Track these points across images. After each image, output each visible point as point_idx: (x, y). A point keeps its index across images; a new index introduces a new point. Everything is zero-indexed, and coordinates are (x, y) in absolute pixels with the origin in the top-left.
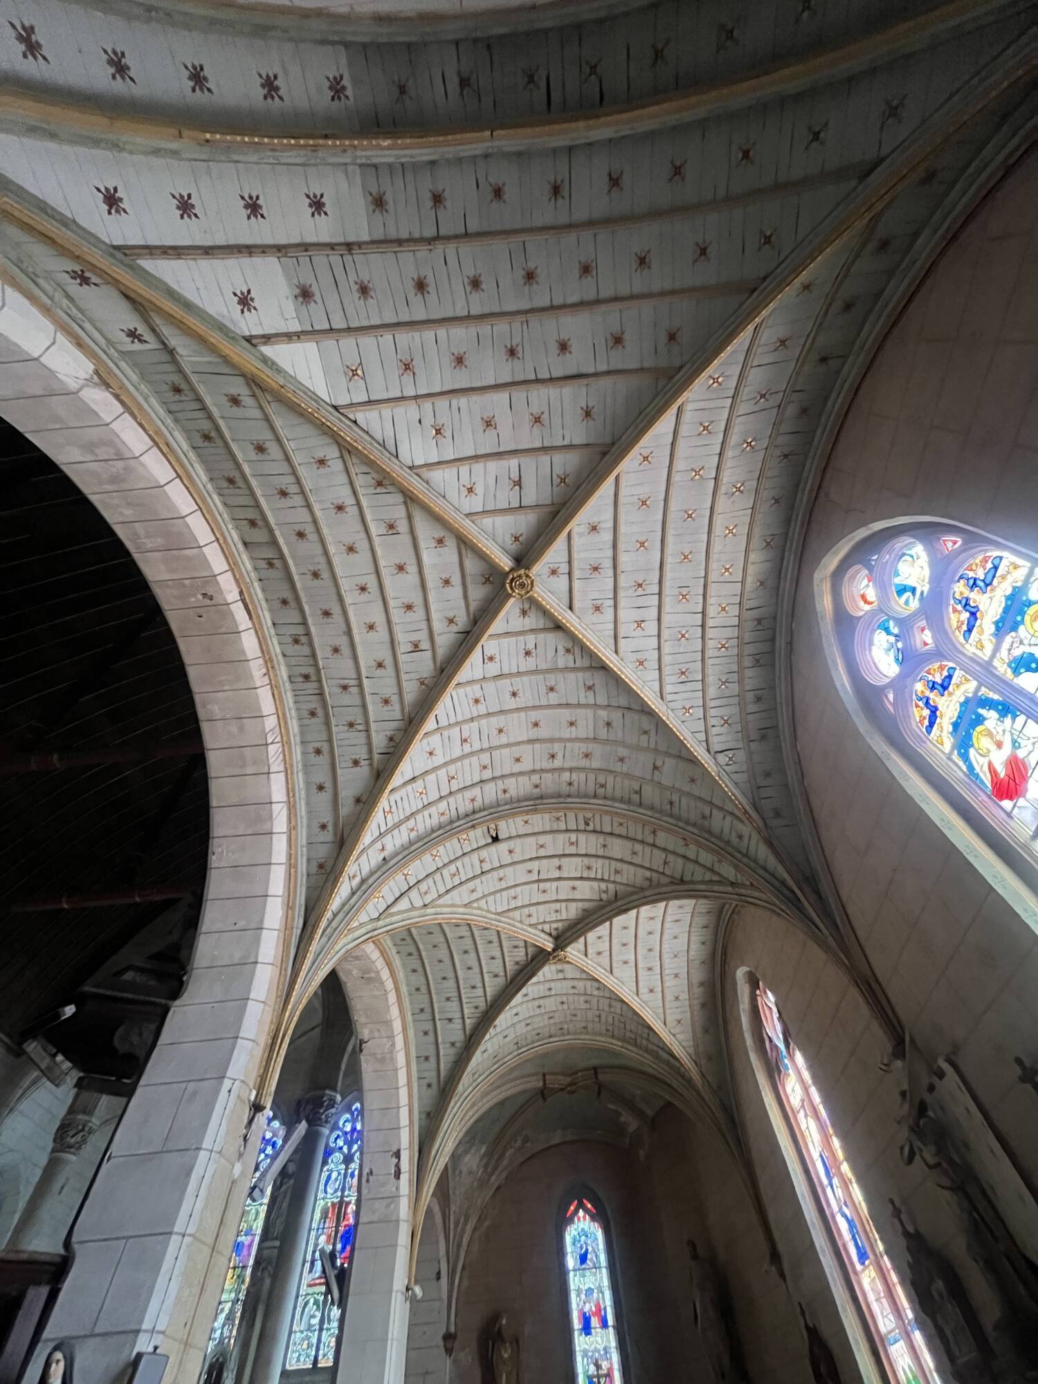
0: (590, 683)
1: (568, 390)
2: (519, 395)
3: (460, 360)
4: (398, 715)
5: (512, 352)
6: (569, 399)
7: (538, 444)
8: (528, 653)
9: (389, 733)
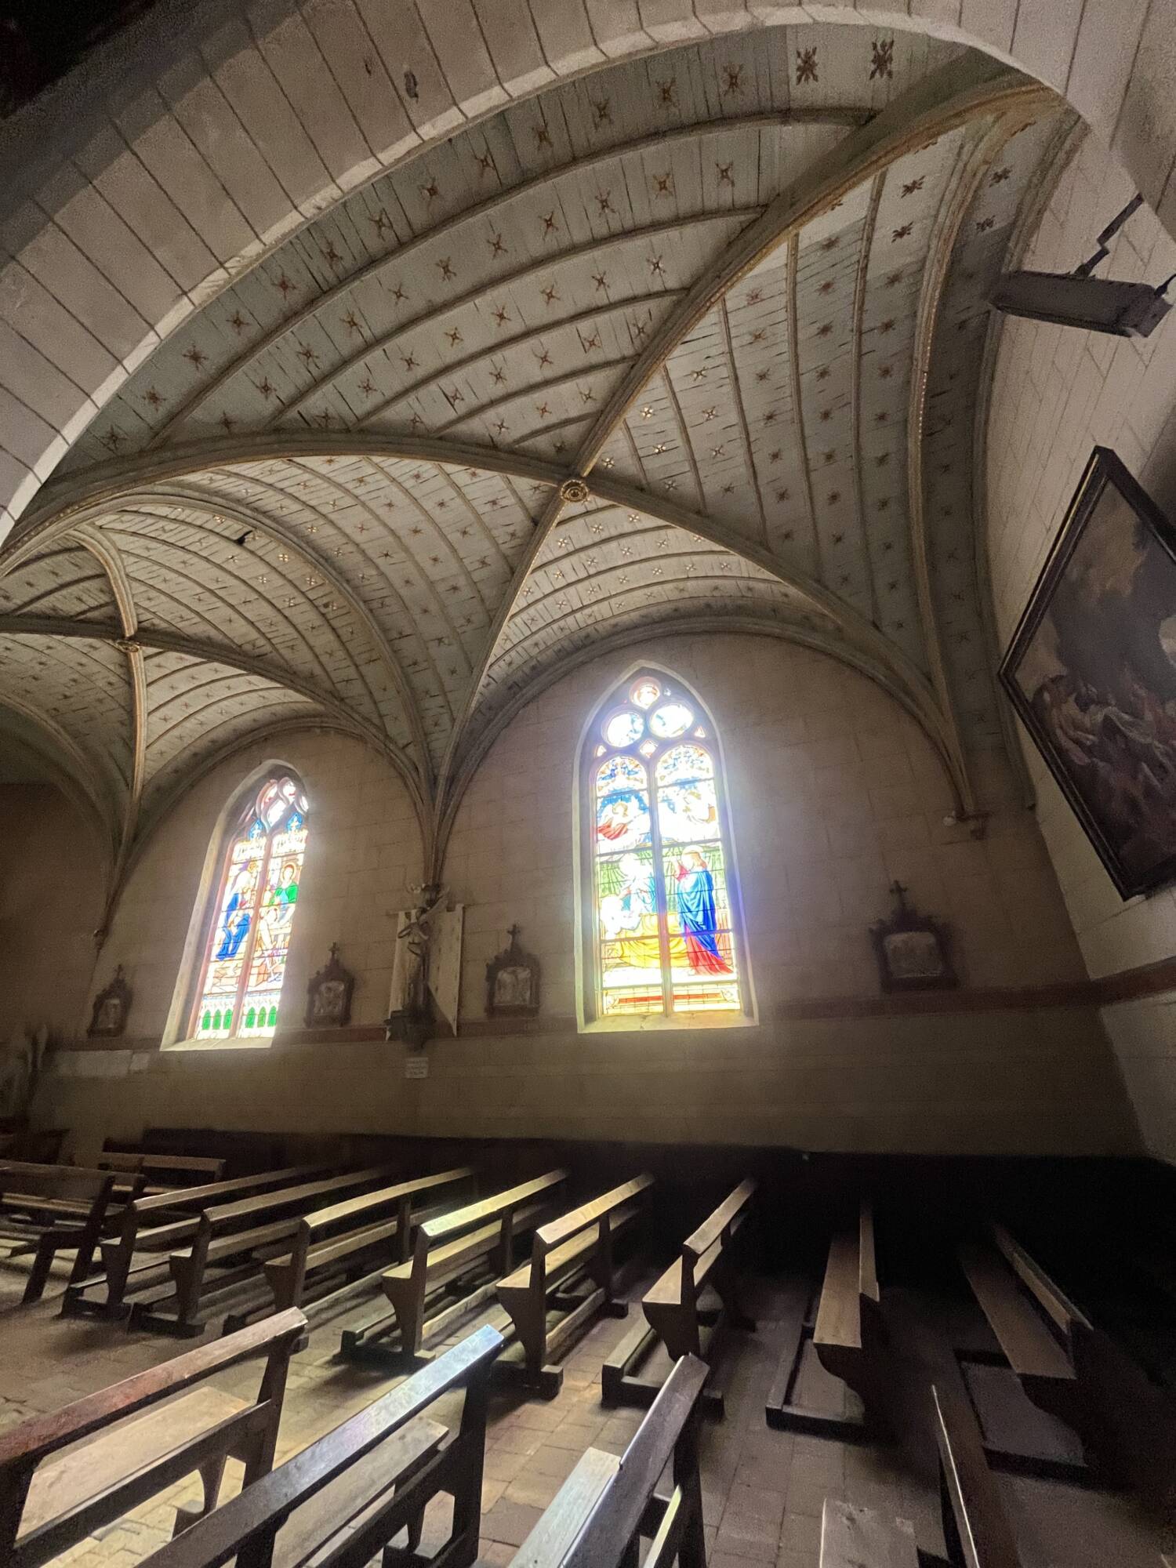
0: (488, 560)
1: (743, 471)
2: (736, 433)
3: (762, 377)
4: (360, 411)
5: (770, 417)
6: (736, 470)
7: (697, 457)
8: (494, 503)
9: (331, 411)
